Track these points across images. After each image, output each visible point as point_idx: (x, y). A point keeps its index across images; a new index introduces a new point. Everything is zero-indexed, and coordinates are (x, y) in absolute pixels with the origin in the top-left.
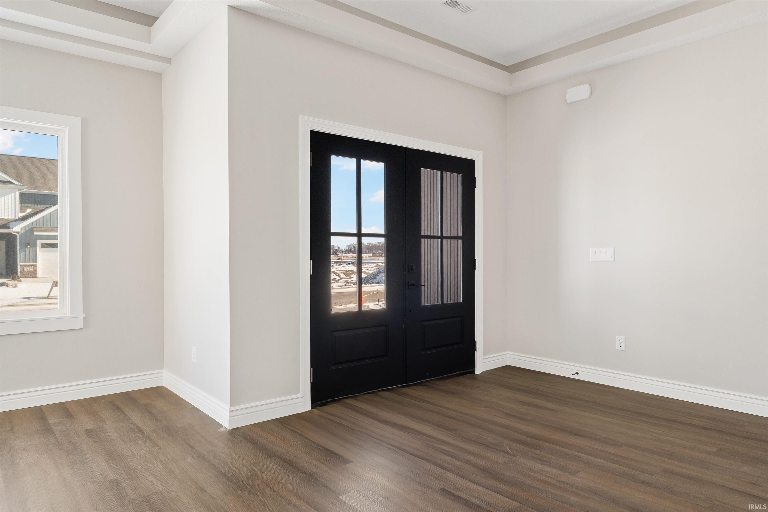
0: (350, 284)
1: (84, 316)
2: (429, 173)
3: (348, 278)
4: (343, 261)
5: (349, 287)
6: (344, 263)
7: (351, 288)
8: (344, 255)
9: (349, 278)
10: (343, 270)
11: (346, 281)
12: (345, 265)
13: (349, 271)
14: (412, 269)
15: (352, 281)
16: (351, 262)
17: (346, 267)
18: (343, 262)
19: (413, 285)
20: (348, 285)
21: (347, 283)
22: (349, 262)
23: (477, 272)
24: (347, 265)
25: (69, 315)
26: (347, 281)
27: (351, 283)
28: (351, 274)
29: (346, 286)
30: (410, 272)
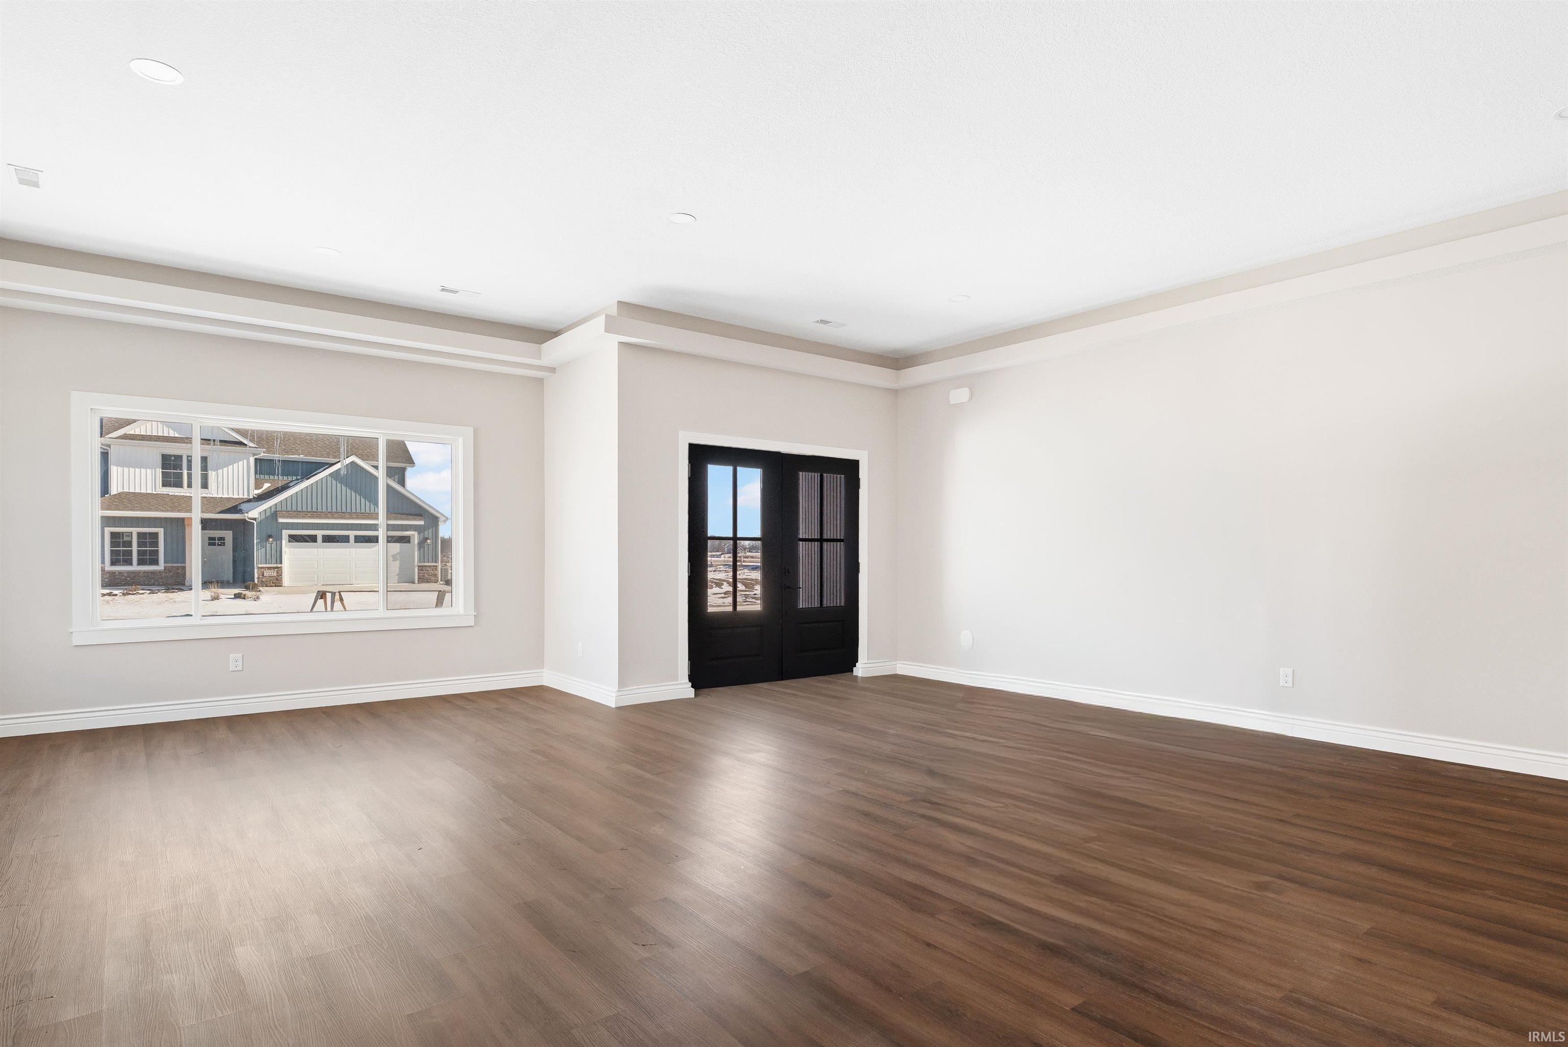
0: (751, 600)
1: (475, 614)
2: (807, 476)
3: (748, 591)
4: (743, 564)
5: (749, 603)
6: (744, 568)
7: (752, 605)
8: (748, 554)
9: (750, 591)
10: (741, 578)
11: (745, 595)
12: (746, 571)
13: (752, 580)
14: (789, 572)
15: (755, 594)
16: (754, 566)
17: (747, 574)
18: (743, 566)
19: (789, 588)
20: (747, 601)
21: (746, 597)
22: (753, 566)
23: (860, 575)
24: (749, 571)
25: (463, 613)
26: (747, 595)
27: (752, 598)
28: (753, 585)
29: (745, 602)
30: (786, 574)
